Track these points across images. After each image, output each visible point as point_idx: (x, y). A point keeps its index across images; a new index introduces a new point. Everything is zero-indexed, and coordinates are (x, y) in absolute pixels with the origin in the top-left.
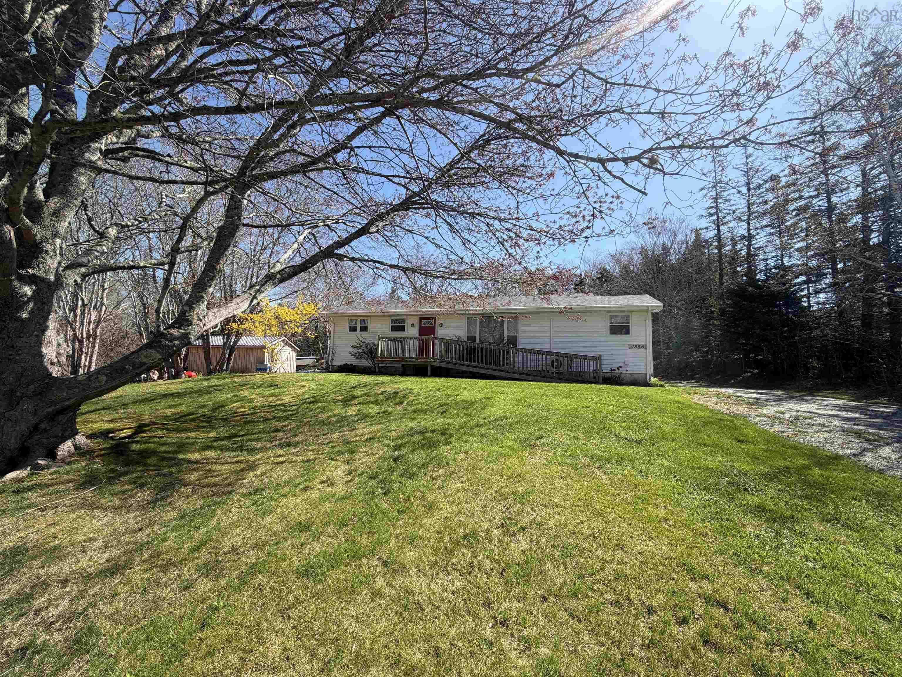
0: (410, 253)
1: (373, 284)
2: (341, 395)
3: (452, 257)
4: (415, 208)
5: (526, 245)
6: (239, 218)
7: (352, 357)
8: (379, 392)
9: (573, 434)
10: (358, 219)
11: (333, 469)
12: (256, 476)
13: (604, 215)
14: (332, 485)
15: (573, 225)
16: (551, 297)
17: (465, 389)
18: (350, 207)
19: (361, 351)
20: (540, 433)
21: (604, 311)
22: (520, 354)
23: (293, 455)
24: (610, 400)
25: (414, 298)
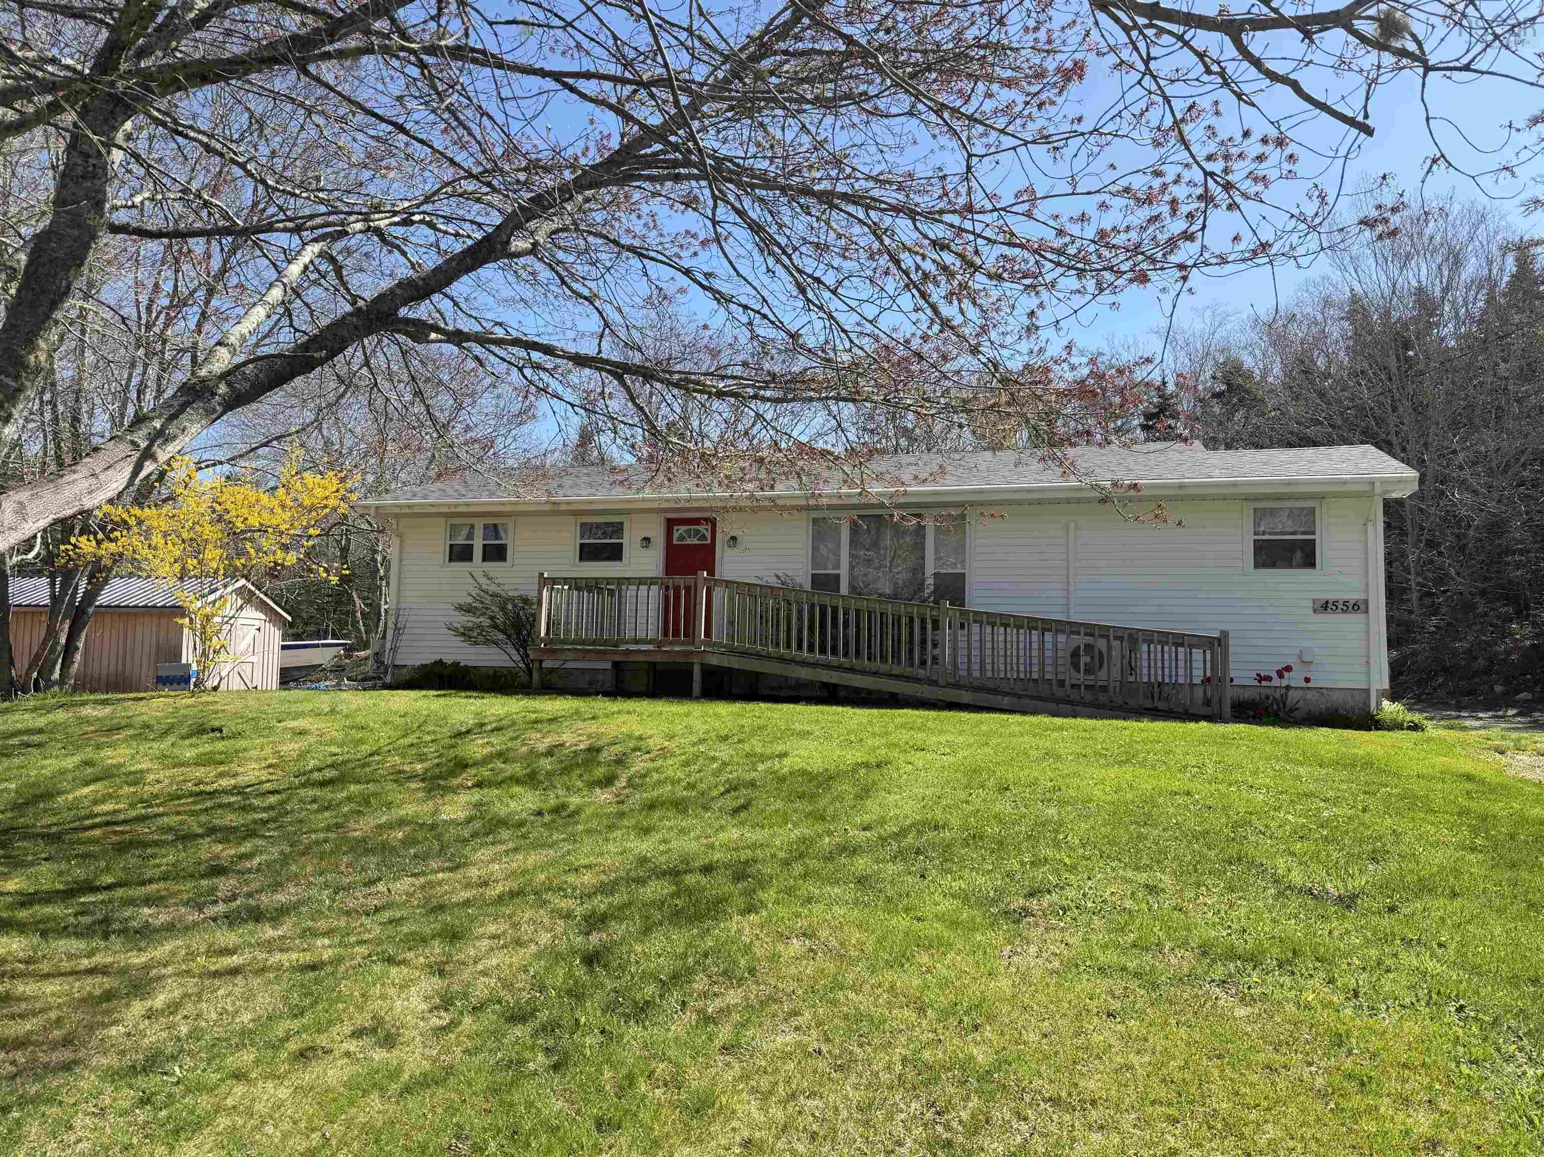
0: (638, 317)
1: (525, 415)
2: (422, 758)
3: (765, 331)
4: (651, 179)
5: (995, 294)
6: (98, 205)
7: (458, 641)
8: (542, 747)
9: (1143, 877)
10: (474, 210)
11: (392, 992)
12: (150, 1015)
13: (1238, 199)
14: (389, 1041)
15: (1143, 229)
16: (1071, 452)
17: (805, 734)
18: (449, 174)
19: (485, 621)
20: (1039, 873)
21: (1235, 498)
22: (975, 628)
23: (269, 946)
24: (1255, 773)
25: (651, 458)
